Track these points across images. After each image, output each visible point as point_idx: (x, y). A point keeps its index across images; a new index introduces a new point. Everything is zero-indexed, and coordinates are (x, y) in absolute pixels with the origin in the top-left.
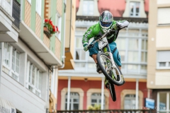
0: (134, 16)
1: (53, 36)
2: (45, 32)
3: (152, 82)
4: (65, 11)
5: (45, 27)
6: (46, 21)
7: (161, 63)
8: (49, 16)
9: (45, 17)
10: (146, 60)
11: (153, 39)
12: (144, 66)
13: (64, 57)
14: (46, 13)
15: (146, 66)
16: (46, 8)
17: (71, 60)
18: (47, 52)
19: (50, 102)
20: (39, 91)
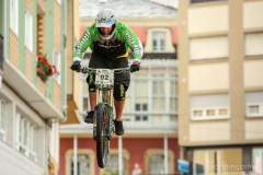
0: (159, 50)
1: (50, 78)
2: (39, 74)
3: (185, 138)
4: (65, 46)
5: (38, 66)
6: (39, 59)
7: (195, 112)
8: (44, 51)
9: (39, 53)
10: (177, 109)
11: (184, 80)
12: (174, 117)
13: (65, 107)
14: (39, 48)
15: (176, 116)
16: (39, 42)
17: (76, 111)
18: (43, 101)
19: (50, 168)
20: (34, 154)
